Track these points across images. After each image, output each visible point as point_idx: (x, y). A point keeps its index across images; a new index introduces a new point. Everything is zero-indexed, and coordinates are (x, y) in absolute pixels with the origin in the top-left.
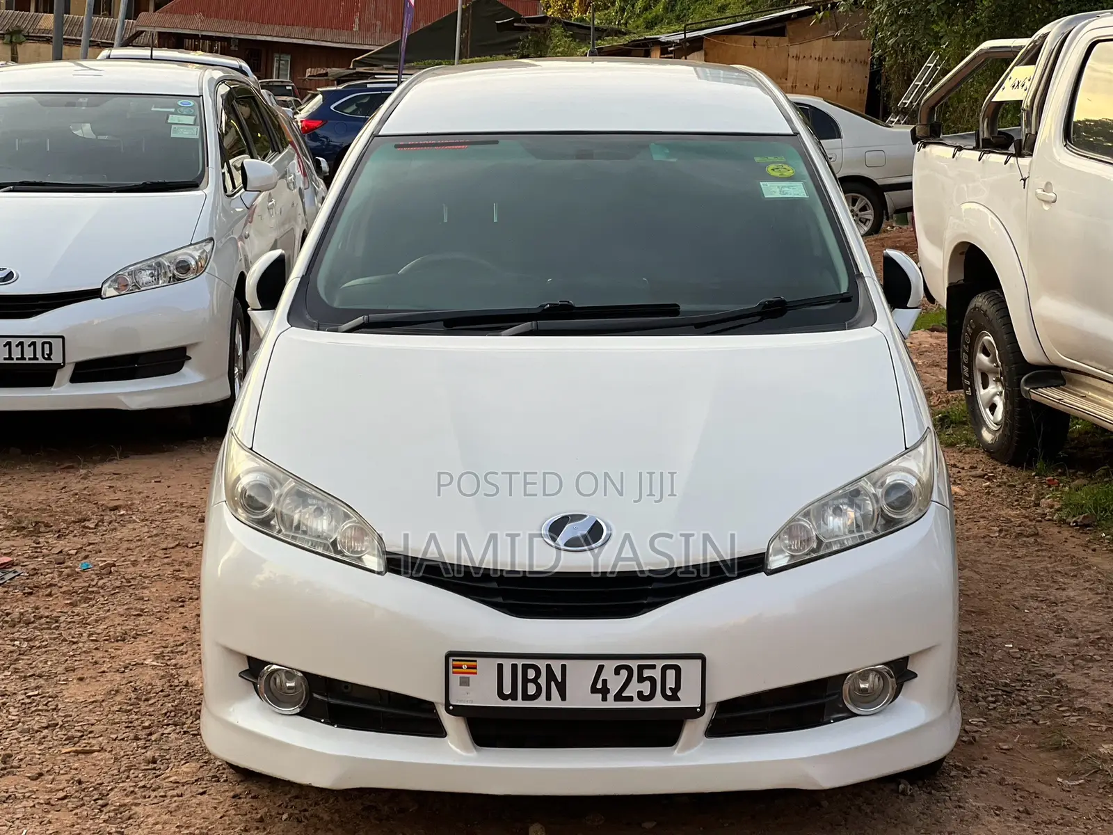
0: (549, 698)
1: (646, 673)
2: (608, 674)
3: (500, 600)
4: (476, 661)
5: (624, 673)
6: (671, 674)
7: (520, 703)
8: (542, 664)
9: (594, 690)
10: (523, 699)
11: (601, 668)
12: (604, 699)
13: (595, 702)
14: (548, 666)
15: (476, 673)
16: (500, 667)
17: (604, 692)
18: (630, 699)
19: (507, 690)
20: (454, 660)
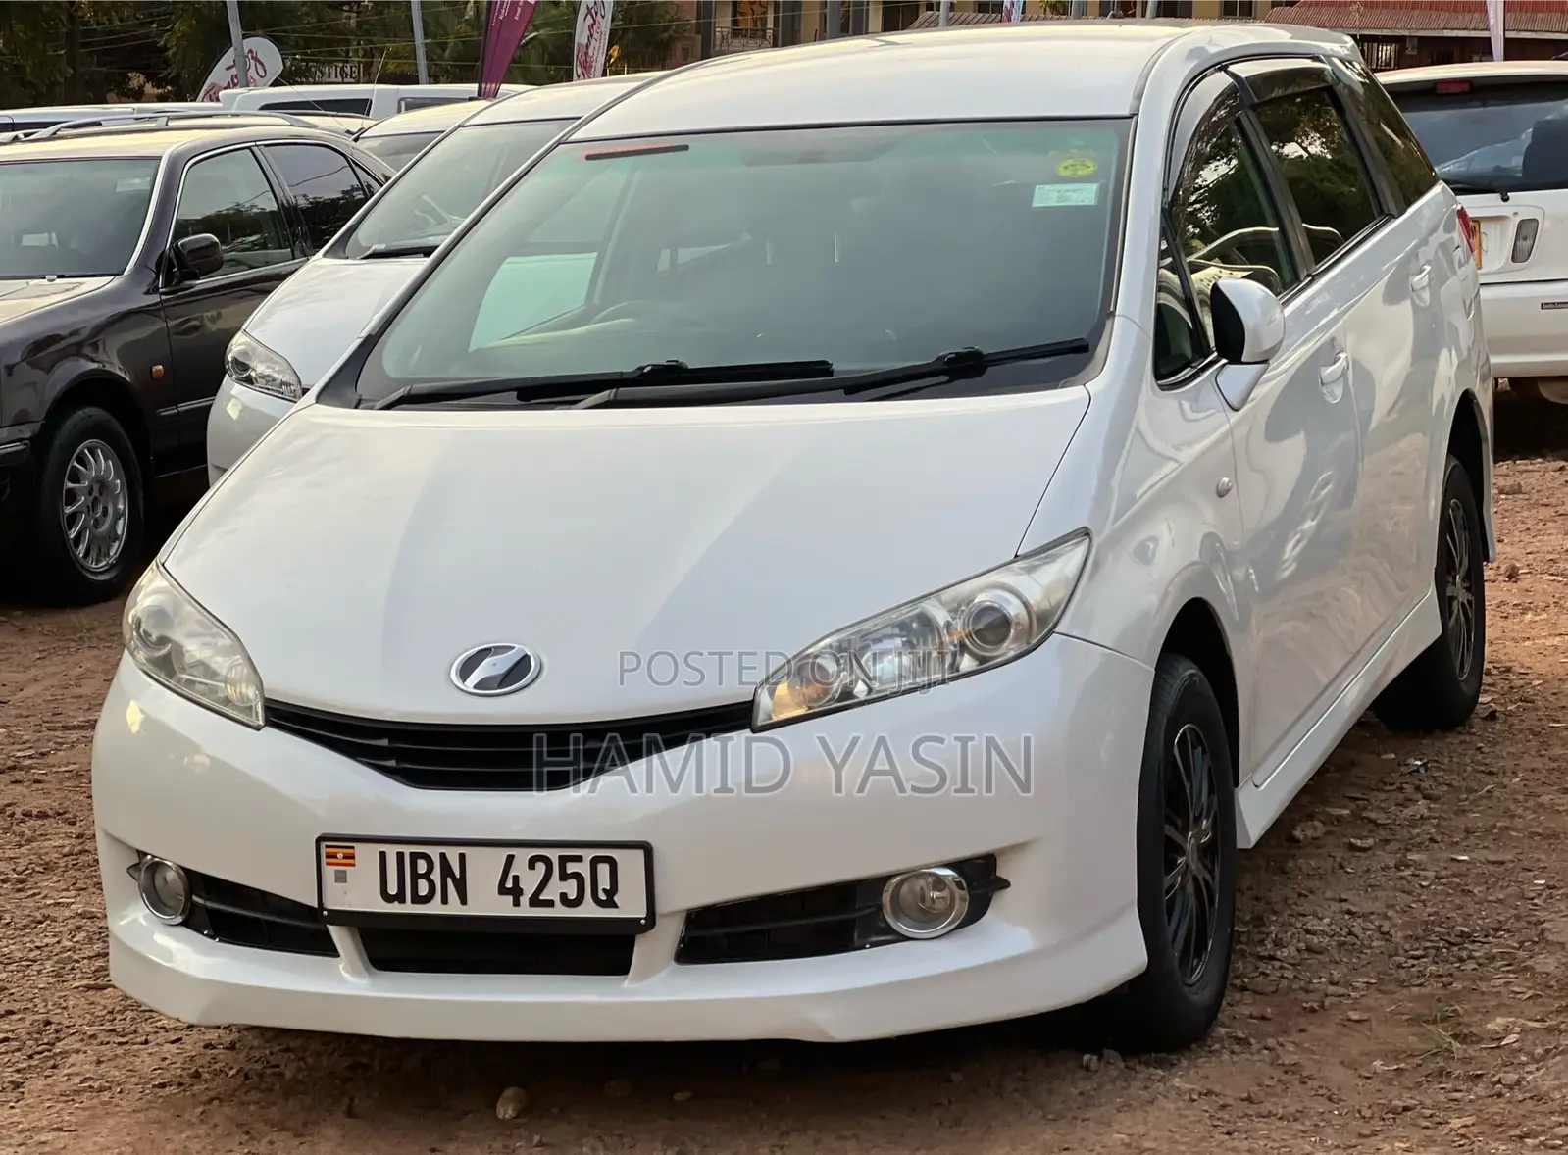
0: (445, 901)
1: (571, 868)
2: (520, 868)
3: (392, 763)
4: (353, 848)
5: (541, 867)
6: (604, 869)
7: (409, 908)
8: (434, 852)
9: (503, 890)
10: (414, 901)
11: (510, 859)
12: (516, 903)
13: (504, 907)
14: (443, 856)
15: (354, 865)
16: (383, 855)
17: (516, 892)
18: (550, 903)
19: (393, 890)
20: (327, 847)
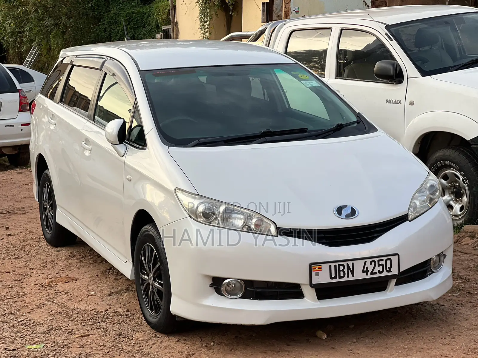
0: (348, 277)
1: (381, 263)
2: (368, 265)
3: (324, 241)
4: (321, 265)
5: (373, 263)
6: (388, 262)
7: (338, 280)
8: (345, 264)
9: (364, 271)
10: (339, 278)
11: (365, 262)
12: (367, 275)
13: (364, 276)
14: (348, 264)
15: (321, 270)
16: (330, 266)
17: (367, 272)
18: (376, 273)
19: (333, 276)
20: (313, 266)
